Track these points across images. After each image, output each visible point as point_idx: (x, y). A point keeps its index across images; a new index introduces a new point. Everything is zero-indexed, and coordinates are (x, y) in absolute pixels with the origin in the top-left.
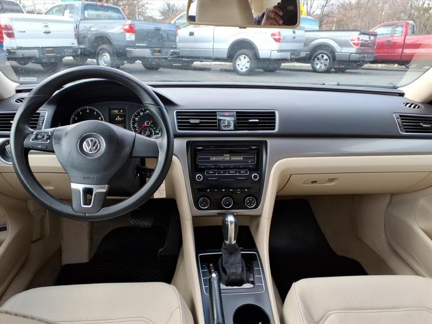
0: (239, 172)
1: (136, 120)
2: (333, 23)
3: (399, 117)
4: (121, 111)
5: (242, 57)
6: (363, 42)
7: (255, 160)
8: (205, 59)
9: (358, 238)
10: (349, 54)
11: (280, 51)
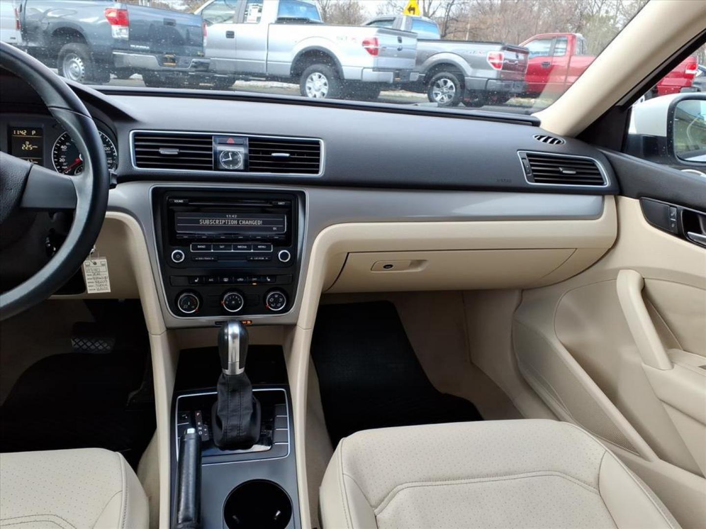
0: (256, 248)
1: (63, 150)
2: (464, 32)
3: (526, 157)
4: (34, 132)
5: (315, 75)
6: (508, 61)
7: (284, 226)
8: (253, 76)
9: (472, 363)
10: (487, 79)
11: (377, 69)
